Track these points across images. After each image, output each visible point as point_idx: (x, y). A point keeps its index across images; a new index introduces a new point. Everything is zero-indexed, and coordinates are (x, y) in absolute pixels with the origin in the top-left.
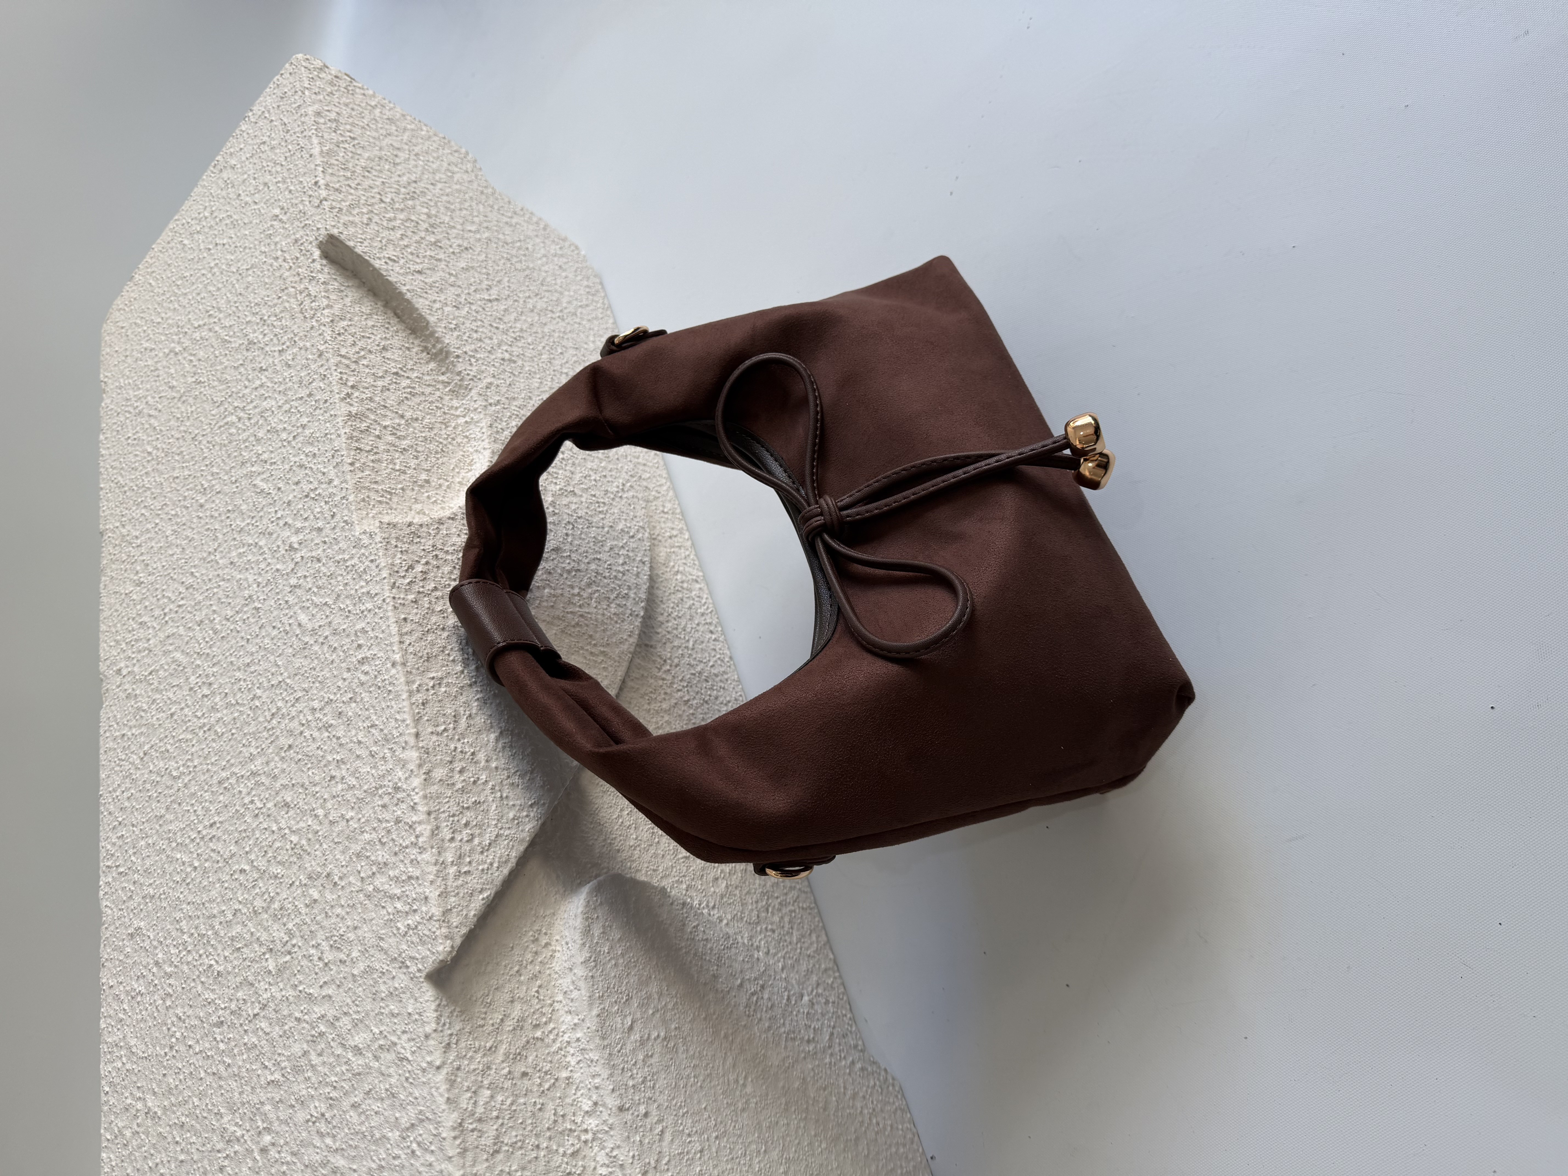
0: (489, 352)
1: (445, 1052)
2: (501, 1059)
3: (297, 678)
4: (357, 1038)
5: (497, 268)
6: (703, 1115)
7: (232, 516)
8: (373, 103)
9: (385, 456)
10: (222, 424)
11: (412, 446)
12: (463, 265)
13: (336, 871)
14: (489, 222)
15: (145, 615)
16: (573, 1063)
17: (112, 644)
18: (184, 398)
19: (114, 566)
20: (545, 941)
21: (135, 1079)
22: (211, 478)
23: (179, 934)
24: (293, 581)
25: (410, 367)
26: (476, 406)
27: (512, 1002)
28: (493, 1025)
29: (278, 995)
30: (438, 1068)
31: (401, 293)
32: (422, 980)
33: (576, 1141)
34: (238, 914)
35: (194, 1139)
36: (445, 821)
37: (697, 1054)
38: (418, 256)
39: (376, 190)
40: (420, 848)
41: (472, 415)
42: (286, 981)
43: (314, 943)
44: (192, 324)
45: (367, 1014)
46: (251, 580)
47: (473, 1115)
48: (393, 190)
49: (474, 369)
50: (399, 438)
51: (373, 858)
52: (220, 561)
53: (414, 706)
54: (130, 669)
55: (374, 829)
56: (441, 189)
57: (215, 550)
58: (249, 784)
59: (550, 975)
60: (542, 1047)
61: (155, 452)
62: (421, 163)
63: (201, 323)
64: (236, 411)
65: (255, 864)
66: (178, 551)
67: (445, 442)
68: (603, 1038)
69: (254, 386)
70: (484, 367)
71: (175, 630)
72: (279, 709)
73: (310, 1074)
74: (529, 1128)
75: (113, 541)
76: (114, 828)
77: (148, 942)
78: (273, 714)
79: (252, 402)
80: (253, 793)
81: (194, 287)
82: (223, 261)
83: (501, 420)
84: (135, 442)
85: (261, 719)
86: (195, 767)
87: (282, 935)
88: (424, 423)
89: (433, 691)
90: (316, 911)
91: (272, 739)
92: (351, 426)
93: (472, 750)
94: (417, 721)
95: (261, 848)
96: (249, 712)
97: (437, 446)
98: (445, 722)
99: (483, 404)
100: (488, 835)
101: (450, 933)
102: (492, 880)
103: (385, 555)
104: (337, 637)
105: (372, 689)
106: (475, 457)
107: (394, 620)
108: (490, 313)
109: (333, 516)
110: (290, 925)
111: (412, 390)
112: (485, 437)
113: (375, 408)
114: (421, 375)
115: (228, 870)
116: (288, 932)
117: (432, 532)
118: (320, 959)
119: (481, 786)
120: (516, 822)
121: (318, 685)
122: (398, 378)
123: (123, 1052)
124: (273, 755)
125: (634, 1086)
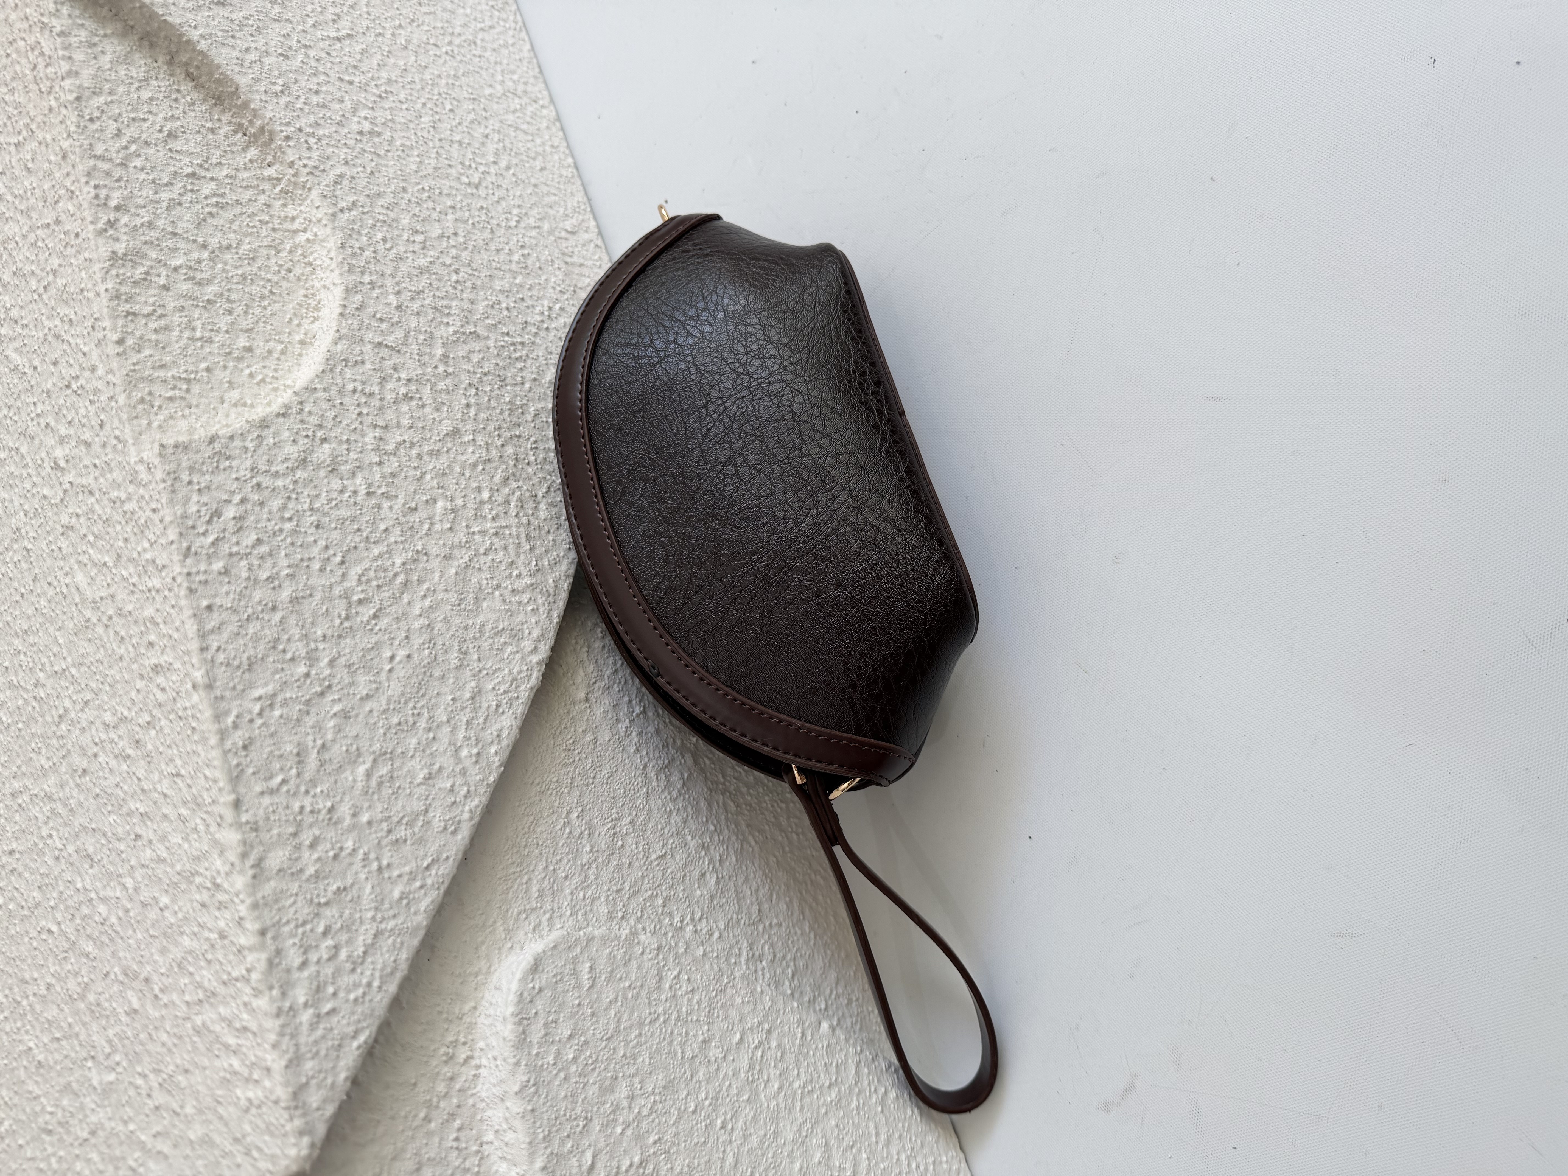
0: (340, 124)
3: (83, 669)
9: (176, 319)
11: (222, 294)
13: (155, 978)
20: (464, 1056)
24: (65, 519)
25: (214, 161)
26: (319, 216)
27: (418, 1170)
29: (109, 1125)
31: (188, 42)
34: (52, 990)
36: (290, 937)
37: (686, 1169)
40: (253, 989)
41: (315, 230)
42: (113, 1108)
46: (16, 504)
49: (315, 155)
50: (199, 284)
51: (198, 979)
53: (230, 756)
55: (195, 934)
58: (45, 809)
59: (473, 1106)
65: (63, 927)
67: (275, 279)
70: (331, 150)
72: (66, 710)
78: (60, 716)
80: (51, 824)
83: (359, 233)
85: (48, 719)
87: (103, 1042)
88: (241, 252)
89: (259, 722)
90: (137, 1025)
91: (63, 752)
92: (117, 275)
93: (329, 804)
94: (236, 778)
95: (67, 908)
96: (34, 704)
97: (264, 287)
98: (282, 769)
99: (330, 211)
100: (361, 938)
101: (307, 1123)
102: (373, 1010)
103: (171, 502)
104: (124, 621)
105: (172, 717)
106: (323, 296)
107: (191, 612)
108: (338, 60)
109: (101, 426)
110: (111, 1033)
111: (220, 200)
112: (334, 266)
113: (158, 239)
114: (233, 173)
115: (34, 923)
116: (110, 1042)
117: (250, 445)
118: (149, 1096)
119: (347, 860)
120: (405, 902)
121: (108, 688)
122: (196, 182)
124: (66, 777)
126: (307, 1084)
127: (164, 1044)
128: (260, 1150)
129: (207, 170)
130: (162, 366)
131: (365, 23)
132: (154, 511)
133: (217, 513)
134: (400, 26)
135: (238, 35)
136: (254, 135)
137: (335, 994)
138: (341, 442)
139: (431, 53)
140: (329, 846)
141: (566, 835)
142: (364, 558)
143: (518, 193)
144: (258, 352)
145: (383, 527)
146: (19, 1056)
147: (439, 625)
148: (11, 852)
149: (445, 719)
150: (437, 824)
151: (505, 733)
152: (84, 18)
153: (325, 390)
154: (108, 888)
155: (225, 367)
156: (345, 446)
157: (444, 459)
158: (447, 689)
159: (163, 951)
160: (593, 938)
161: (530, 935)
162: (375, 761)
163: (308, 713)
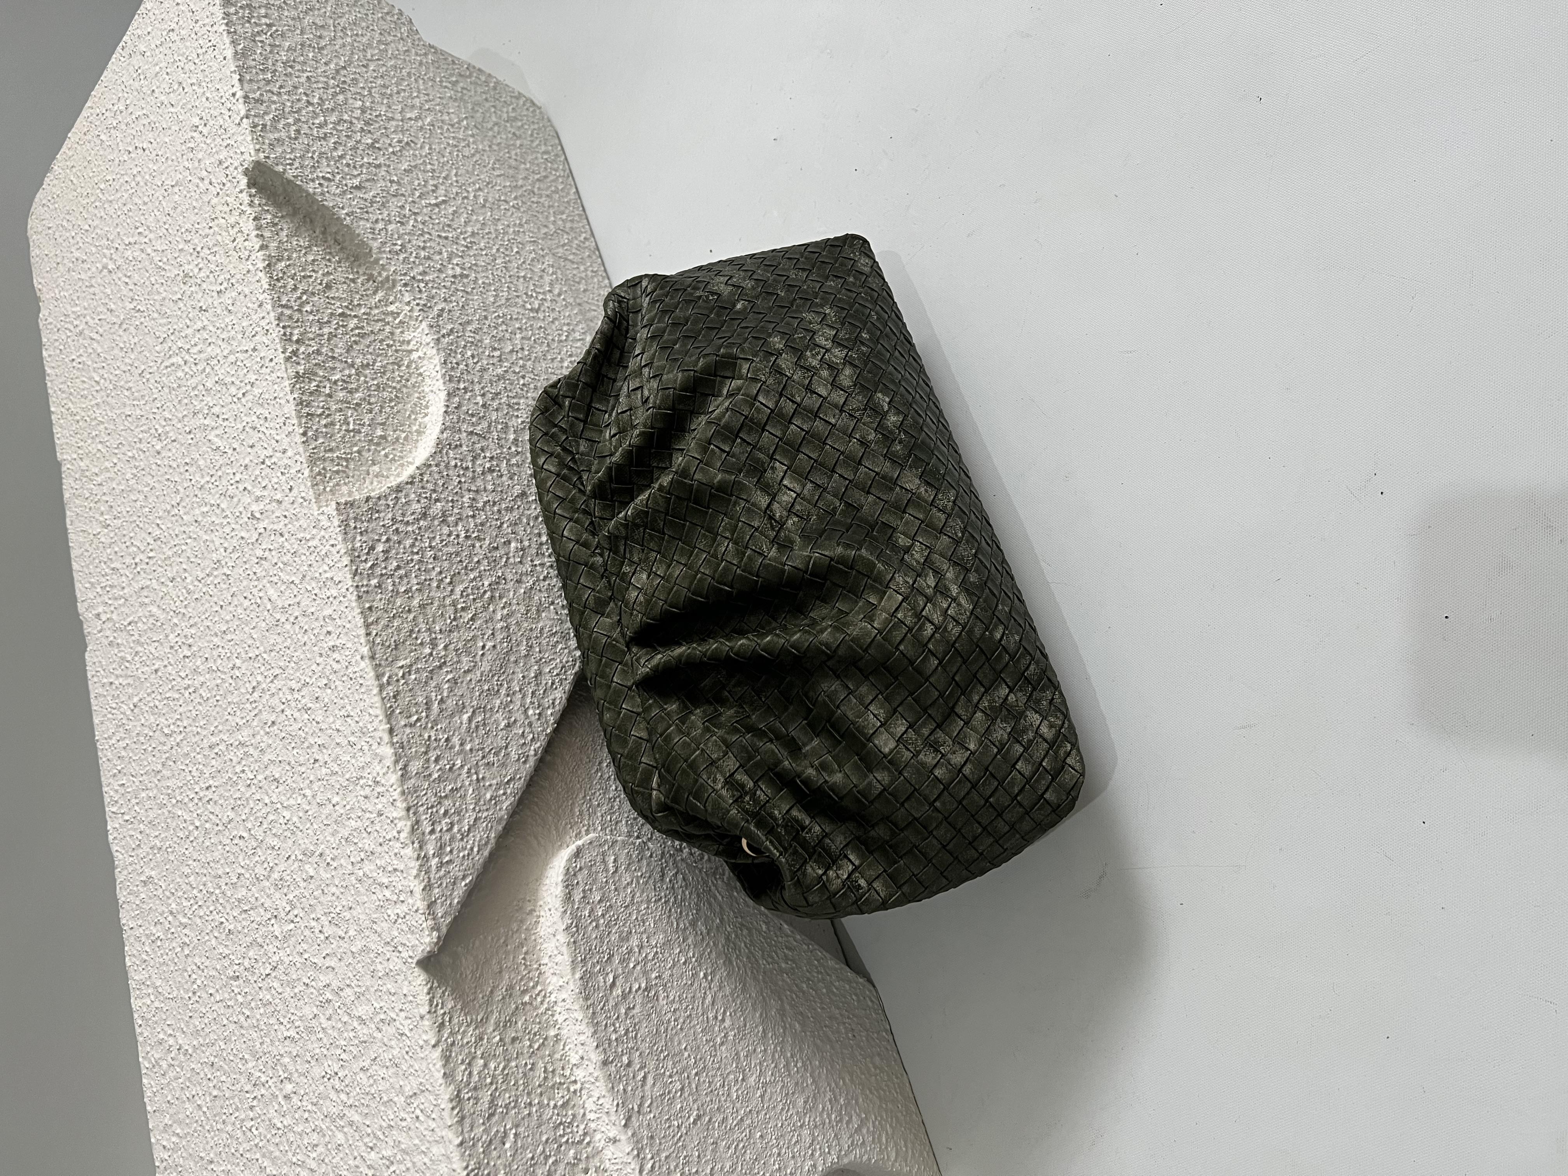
0: (440, 271)
1: (439, 1031)
2: (491, 1029)
3: (273, 654)
4: (360, 1009)
5: (442, 161)
7: (191, 470)
9: (337, 417)
10: (168, 364)
11: (365, 399)
12: (405, 166)
13: (327, 852)
14: (431, 101)
15: (116, 560)
16: (560, 1021)
17: (87, 585)
18: (124, 326)
19: (77, 502)
20: (529, 908)
21: (164, 1017)
22: (164, 423)
23: (188, 887)
24: (259, 553)
25: (356, 303)
26: (428, 340)
27: (500, 972)
28: (483, 998)
29: (286, 960)
30: (434, 1047)
31: (339, 218)
32: (413, 965)
33: (566, 1093)
34: (242, 878)
35: (223, 1078)
36: (424, 814)
37: (677, 999)
38: (355, 167)
39: (301, 90)
40: (401, 844)
41: (425, 350)
42: (292, 947)
43: (313, 916)
44: (122, 240)
45: (368, 989)
46: (217, 543)
47: (469, 1085)
48: (320, 85)
49: (424, 296)
50: (350, 392)
51: (360, 845)
52: (185, 517)
53: (385, 700)
54: (108, 616)
55: (359, 817)
56: (374, 71)
57: (179, 504)
58: (238, 753)
59: (535, 940)
60: (529, 1011)
61: (102, 381)
62: (349, 40)
63: (132, 240)
64: (181, 352)
65: (252, 832)
66: (141, 497)
67: (398, 387)
68: (587, 999)
69: (195, 327)
70: (434, 291)
71: (149, 583)
72: (258, 683)
73: (321, 1035)
74: (521, 1088)
75: (73, 474)
76: (114, 775)
77: (160, 891)
78: (254, 688)
79: (196, 345)
80: (244, 763)
81: (119, 195)
82: (146, 170)
83: (456, 352)
84: (80, 366)
85: (243, 690)
86: (185, 727)
87: (284, 904)
88: (375, 368)
89: (403, 681)
90: (313, 886)
91: (256, 712)
92: (300, 389)
93: (446, 736)
94: (389, 716)
95: (256, 818)
96: (231, 681)
97: (391, 392)
98: (417, 712)
99: (436, 337)
100: (466, 820)
101: (436, 924)
102: (474, 865)
103: (345, 539)
104: (307, 619)
105: (345, 678)
106: (431, 398)
107: (359, 610)
108: (437, 221)
109: (290, 490)
110: (291, 897)
111: (360, 331)
112: (439, 376)
114: (368, 310)
115: (228, 834)
116: (290, 902)
117: (391, 503)
118: (320, 932)
119: (457, 772)
120: (493, 802)
121: (293, 664)
122: (345, 319)
123: (150, 991)
124: (258, 728)
125: (616, 1039)
126: (435, 901)
127: (333, 894)
128: (404, 946)
129: (351, 310)
130: (331, 450)
131: (454, 190)
132: (332, 546)
133: (372, 548)
134: (480, 189)
135: (370, 210)
136: (382, 282)
138: (448, 501)
139: (502, 207)
140: (446, 762)
141: (598, 777)
142: (464, 581)
143: (567, 314)
144: (389, 439)
145: (476, 559)
146: (211, 931)
147: (514, 627)
149: (518, 689)
150: (514, 756)
151: (558, 702)
152: (268, 206)
153: (436, 466)
154: (291, 799)
155: (369, 450)
156: (451, 504)
157: (515, 513)
158: (519, 670)
159: (334, 833)
160: (617, 841)
161: (573, 839)
162: (474, 712)
163: (432, 679)
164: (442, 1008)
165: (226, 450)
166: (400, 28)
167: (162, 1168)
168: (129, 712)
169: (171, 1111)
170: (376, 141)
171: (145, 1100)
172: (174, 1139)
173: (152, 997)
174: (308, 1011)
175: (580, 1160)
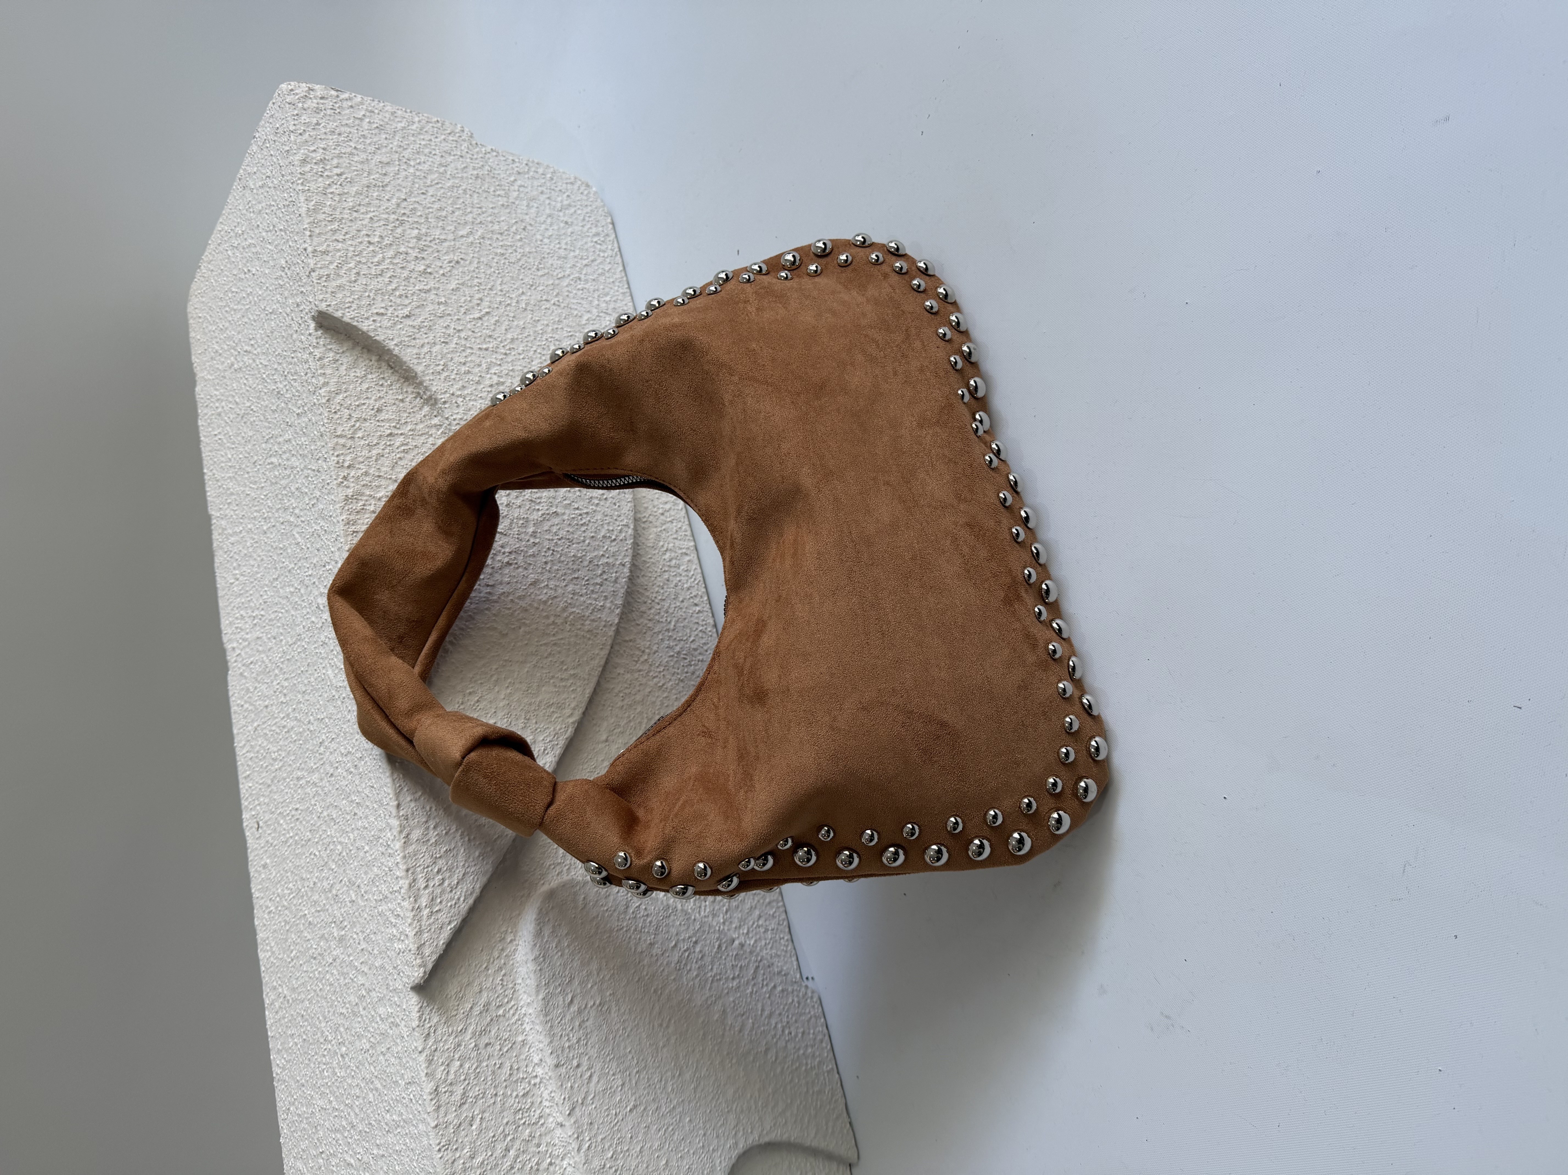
1: (425, 1040)
2: (469, 1037)
3: (332, 721)
5: (488, 272)
6: (627, 1057)
7: (285, 554)
8: (360, 114)
10: (269, 461)
12: (453, 285)
13: (362, 886)
14: (483, 213)
15: (243, 609)
16: (527, 1029)
17: (227, 622)
18: (245, 420)
19: (221, 552)
21: (276, 971)
22: (268, 510)
23: (288, 880)
24: (323, 638)
27: (480, 992)
28: (463, 1013)
29: (342, 957)
30: (420, 1052)
31: (389, 350)
32: (410, 988)
33: (527, 1085)
34: (316, 885)
35: (309, 1028)
36: (420, 873)
37: (627, 1011)
38: (406, 297)
39: (364, 232)
40: (403, 897)
42: (344, 948)
43: (355, 930)
44: (242, 346)
45: (385, 996)
46: (299, 620)
47: (446, 1081)
48: (382, 223)
49: (461, 410)
51: (380, 889)
52: (281, 590)
54: (239, 652)
55: (379, 867)
56: (432, 196)
57: (277, 579)
58: (313, 790)
59: (513, 964)
60: (503, 1021)
61: (233, 460)
62: (412, 170)
64: (277, 455)
65: (321, 853)
66: (256, 565)
68: (546, 1015)
69: (285, 437)
71: (261, 635)
72: (323, 740)
73: (360, 1019)
74: (490, 1083)
75: (218, 528)
76: (245, 778)
77: (272, 876)
78: (321, 743)
79: (284, 452)
80: (316, 799)
81: (240, 307)
84: (220, 441)
85: (315, 742)
86: (283, 758)
87: (339, 915)
90: (354, 908)
91: (322, 762)
94: (398, 793)
95: (323, 844)
96: (308, 732)
100: (456, 876)
101: (423, 962)
102: (459, 912)
108: (479, 334)
110: (343, 910)
111: (404, 447)
113: (370, 482)
114: (413, 426)
115: (308, 849)
116: (342, 915)
118: (359, 944)
120: (481, 858)
122: (392, 438)
123: (268, 948)
124: (323, 775)
125: (569, 1047)
126: (424, 943)
127: (365, 919)
128: (404, 973)
129: (399, 428)
131: (498, 300)
135: (417, 336)
136: (426, 399)
137: (441, 902)
139: (543, 308)
140: (443, 828)
146: (301, 917)
148: (297, 809)
152: (332, 344)
154: (342, 837)
159: (366, 873)
164: (429, 1023)
165: (303, 547)
166: (461, 145)
167: (277, 1080)
168: (252, 732)
169: (282, 1040)
170: (428, 266)
171: (268, 1026)
172: (283, 1061)
173: (269, 953)
174: (353, 999)
175: (534, 1137)
